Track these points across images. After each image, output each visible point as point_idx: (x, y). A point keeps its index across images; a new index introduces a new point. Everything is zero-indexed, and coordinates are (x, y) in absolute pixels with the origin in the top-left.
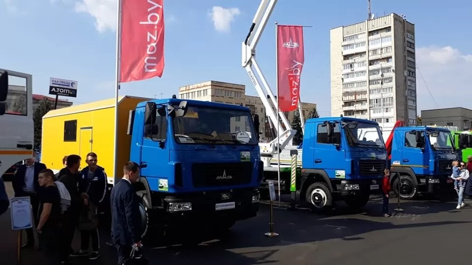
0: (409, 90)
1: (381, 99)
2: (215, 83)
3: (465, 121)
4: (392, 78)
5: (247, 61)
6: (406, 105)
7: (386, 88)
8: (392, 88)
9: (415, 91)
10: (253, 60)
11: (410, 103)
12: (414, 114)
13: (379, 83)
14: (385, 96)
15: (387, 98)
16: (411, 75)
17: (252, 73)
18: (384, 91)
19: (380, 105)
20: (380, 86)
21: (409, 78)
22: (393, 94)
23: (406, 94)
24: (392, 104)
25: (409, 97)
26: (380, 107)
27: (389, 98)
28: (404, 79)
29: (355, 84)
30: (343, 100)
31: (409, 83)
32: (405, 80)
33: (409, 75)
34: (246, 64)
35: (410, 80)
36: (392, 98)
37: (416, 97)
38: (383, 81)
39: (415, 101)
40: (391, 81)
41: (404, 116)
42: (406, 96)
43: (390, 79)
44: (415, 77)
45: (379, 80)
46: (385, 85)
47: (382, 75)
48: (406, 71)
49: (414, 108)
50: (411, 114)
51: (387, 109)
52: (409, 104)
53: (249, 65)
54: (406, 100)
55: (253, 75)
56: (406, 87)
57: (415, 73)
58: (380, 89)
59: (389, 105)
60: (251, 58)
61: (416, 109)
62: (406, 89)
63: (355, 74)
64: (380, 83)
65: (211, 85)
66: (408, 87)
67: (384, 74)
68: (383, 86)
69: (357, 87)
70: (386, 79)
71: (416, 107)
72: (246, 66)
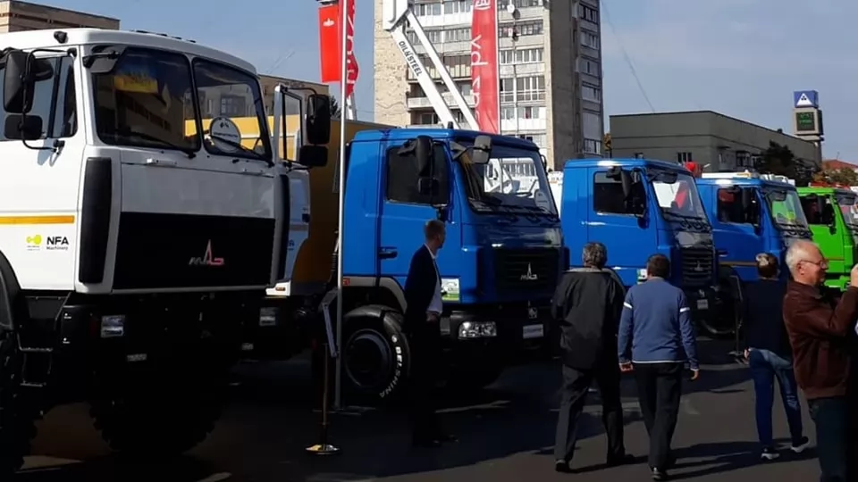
0: (585, 57)
1: (512, 79)
2: (22, 9)
3: (722, 148)
4: (541, 22)
5: (397, 19)
6: (577, 100)
7: (526, 51)
8: (541, 50)
9: (598, 62)
10: (410, 17)
11: (587, 94)
12: (597, 126)
13: (506, 35)
14: (523, 72)
15: (528, 78)
16: (588, 17)
17: (407, 44)
18: (520, 58)
19: (510, 99)
20: (511, 44)
21: (584, 24)
22: (544, 68)
23: (577, 70)
24: (542, 97)
25: (584, 78)
26: (510, 103)
27: (534, 78)
28: (571, 25)
29: (443, 33)
30: (407, 79)
31: (583, 39)
32: (575, 31)
33: (584, 18)
34: (392, 25)
35: (584, 31)
36: (542, 78)
37: (600, 78)
38: (518, 29)
39: (598, 89)
40: (538, 32)
41: (571, 129)
42: (577, 75)
43: (536, 26)
44: (598, 24)
45: (507, 25)
46: (524, 42)
47: (516, 14)
48: (576, 4)
49: (597, 108)
50: (589, 123)
51: (528, 108)
52: (584, 98)
53: (401, 27)
54: (576, 85)
55: (412, 51)
56: (576, 49)
57: (598, 12)
58: (510, 52)
59: (535, 98)
60: (407, 12)
61: (601, 113)
62: (577, 56)
63: (442, 6)
64: (511, 34)
65: (10, 14)
66: (581, 51)
67: (521, 10)
68: (517, 43)
69: (448, 42)
70: (526, 24)
71: (601, 105)
72: (393, 28)
